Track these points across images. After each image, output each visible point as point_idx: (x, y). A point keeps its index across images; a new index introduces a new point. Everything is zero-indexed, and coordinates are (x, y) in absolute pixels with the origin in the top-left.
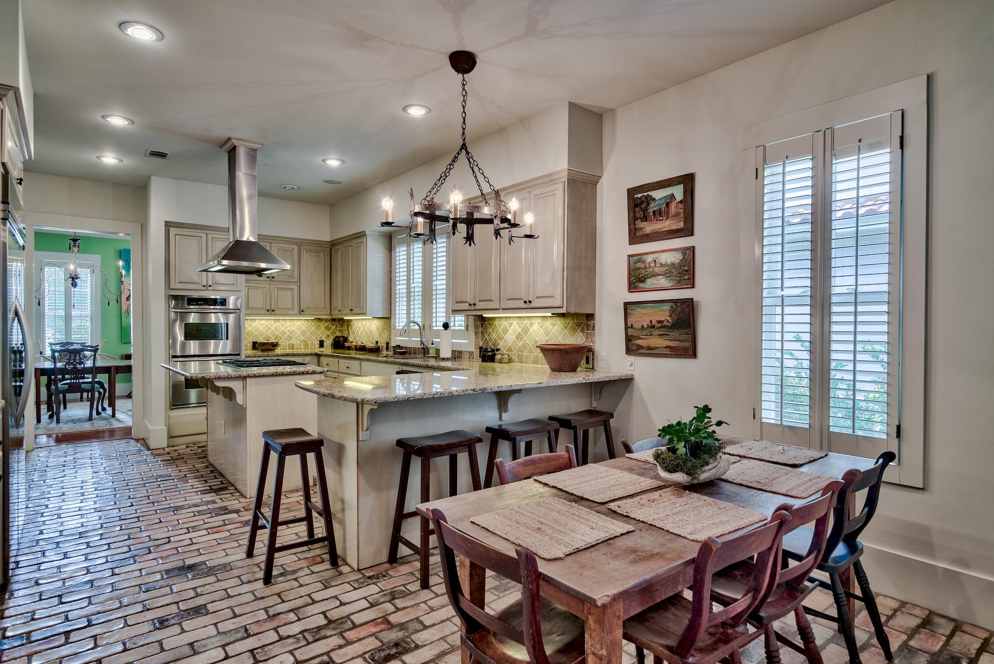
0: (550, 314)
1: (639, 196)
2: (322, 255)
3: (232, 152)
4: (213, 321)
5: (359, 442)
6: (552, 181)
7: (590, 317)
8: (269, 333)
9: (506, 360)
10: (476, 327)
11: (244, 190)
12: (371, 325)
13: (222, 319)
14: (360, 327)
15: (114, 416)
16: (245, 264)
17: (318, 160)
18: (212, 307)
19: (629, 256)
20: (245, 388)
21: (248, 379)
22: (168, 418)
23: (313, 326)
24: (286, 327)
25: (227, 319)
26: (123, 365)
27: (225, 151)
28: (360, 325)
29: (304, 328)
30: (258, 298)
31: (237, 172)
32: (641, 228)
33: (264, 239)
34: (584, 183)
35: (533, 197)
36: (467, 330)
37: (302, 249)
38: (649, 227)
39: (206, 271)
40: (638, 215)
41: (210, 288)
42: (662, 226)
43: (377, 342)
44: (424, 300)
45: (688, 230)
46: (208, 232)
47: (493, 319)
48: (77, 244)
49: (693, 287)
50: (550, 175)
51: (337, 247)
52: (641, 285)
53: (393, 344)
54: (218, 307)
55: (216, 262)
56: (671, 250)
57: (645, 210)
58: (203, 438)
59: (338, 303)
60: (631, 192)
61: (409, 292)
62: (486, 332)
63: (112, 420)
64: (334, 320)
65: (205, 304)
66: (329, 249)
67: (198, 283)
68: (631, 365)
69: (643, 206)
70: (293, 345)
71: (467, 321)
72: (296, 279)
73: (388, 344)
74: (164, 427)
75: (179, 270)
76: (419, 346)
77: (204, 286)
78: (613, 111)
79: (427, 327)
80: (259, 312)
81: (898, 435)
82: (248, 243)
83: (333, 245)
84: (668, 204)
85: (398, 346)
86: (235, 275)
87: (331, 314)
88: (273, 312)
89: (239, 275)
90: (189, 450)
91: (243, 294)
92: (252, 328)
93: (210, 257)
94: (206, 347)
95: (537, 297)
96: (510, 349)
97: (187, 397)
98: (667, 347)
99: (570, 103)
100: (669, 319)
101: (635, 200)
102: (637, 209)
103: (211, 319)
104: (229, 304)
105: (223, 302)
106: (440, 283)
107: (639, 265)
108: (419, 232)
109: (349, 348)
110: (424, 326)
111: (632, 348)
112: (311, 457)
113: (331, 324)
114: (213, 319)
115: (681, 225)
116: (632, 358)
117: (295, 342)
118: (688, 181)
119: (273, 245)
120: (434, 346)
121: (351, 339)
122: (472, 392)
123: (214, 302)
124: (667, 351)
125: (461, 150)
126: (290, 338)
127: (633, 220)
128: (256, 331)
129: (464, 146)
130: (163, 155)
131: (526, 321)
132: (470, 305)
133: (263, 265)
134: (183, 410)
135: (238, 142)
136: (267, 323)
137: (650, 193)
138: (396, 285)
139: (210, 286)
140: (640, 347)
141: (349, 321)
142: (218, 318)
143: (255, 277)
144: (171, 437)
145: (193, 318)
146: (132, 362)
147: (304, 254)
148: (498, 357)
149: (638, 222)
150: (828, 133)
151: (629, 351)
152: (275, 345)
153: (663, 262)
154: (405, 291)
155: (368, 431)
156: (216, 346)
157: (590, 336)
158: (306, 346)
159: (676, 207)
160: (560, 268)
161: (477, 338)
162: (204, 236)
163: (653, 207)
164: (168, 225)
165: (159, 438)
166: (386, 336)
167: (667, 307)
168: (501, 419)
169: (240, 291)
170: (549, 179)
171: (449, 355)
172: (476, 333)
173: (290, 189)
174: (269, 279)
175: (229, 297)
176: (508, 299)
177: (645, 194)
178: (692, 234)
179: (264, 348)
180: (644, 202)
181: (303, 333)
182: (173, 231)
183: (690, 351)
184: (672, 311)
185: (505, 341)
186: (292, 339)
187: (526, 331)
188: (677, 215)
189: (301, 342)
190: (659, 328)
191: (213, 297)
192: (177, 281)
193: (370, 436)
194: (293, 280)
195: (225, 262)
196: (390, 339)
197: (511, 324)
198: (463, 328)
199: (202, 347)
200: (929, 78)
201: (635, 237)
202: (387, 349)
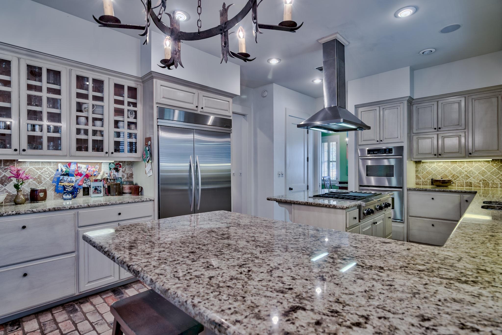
8: (446, 173)
18: (383, 155)
24: (463, 168)
30: (427, 146)
37: (470, 99)
41: (381, 142)
46: (380, 105)
65: (378, 153)
67: (374, 140)
72: (463, 127)
75: (363, 133)
77: (378, 141)
80: (427, 156)
88: (439, 156)
91: (406, 144)
92: (431, 169)
94: (381, 181)
105: (391, 151)
117: (472, 180)
119: (440, 102)
123: (385, 151)
128: (434, 171)
136: (444, 165)
139: (381, 141)
145: (370, 162)
147: (472, 103)
152: (449, 183)
162: (378, 109)
164: (357, 107)
173: (429, 53)
186: (469, 178)
191: (384, 148)
192: (362, 140)
194: (460, 128)
199: (377, 181)
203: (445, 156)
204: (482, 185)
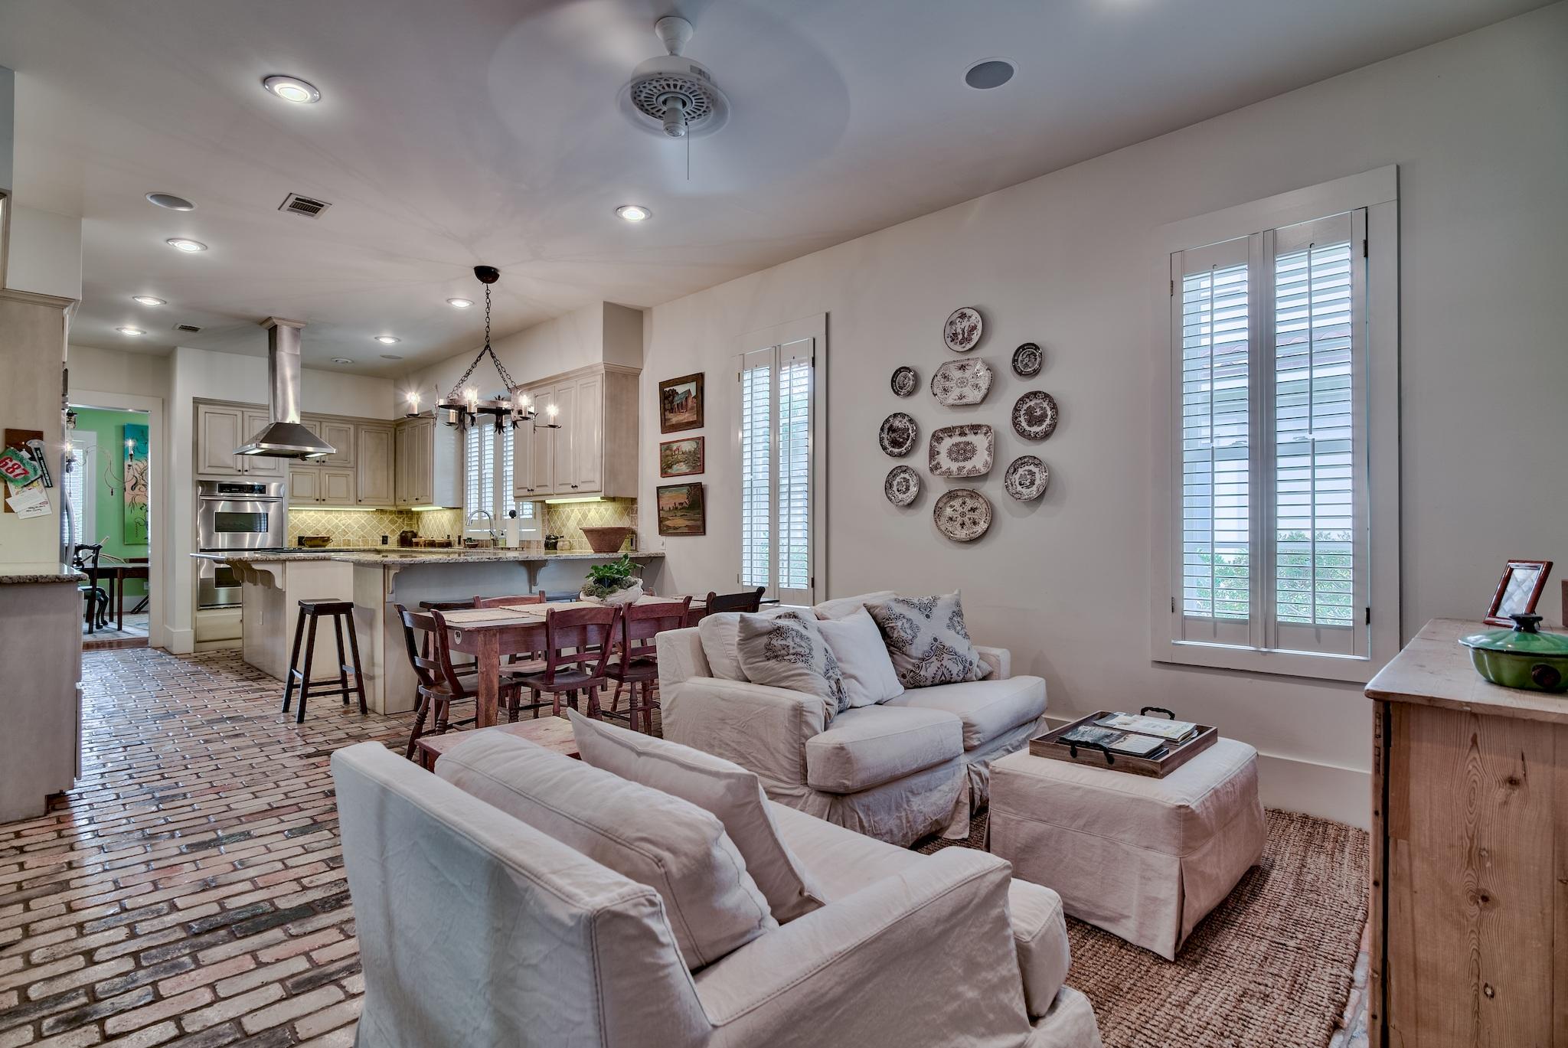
0: (598, 499)
1: (667, 389)
2: (384, 436)
3: (273, 332)
4: (249, 511)
5: (386, 604)
6: (593, 372)
7: (634, 501)
9: (567, 547)
10: (543, 514)
11: (288, 369)
12: (442, 516)
13: (260, 508)
14: (430, 520)
15: (120, 628)
16: (290, 448)
17: (372, 338)
18: (247, 495)
19: (661, 444)
20: (284, 572)
21: (287, 563)
22: (195, 620)
23: (375, 520)
24: (340, 520)
25: (268, 509)
26: (130, 567)
27: (266, 328)
28: (431, 517)
29: (363, 521)
30: (305, 485)
31: (278, 352)
32: (669, 419)
33: (313, 417)
34: (625, 376)
35: (578, 386)
36: (535, 517)
37: (360, 430)
38: (675, 419)
39: (243, 454)
40: (667, 407)
41: (246, 473)
42: (683, 418)
43: (449, 536)
44: (494, 488)
45: (699, 423)
46: (244, 409)
47: (558, 505)
48: (73, 420)
49: (703, 472)
50: (590, 367)
51: (402, 428)
52: (669, 471)
53: (465, 537)
54: (256, 495)
55: (254, 445)
56: (688, 440)
57: (672, 402)
58: (237, 644)
59: (403, 492)
60: (662, 385)
61: (480, 479)
62: (552, 520)
63: (119, 633)
64: (401, 512)
65: (239, 491)
66: (393, 429)
67: (232, 468)
68: (663, 544)
69: (670, 399)
70: (349, 540)
71: (535, 508)
72: (352, 464)
73: (460, 537)
74: (190, 630)
75: (209, 452)
76: (488, 538)
77: (240, 471)
78: (650, 309)
79: (498, 517)
80: (307, 501)
81: (813, 586)
82: (292, 426)
83: (398, 425)
84: (686, 398)
85: (470, 539)
86: (277, 458)
87: (395, 505)
88: (323, 502)
89: (281, 459)
90: (219, 654)
91: (286, 481)
92: (298, 520)
93: (246, 439)
94: (242, 539)
95: (582, 482)
96: (572, 536)
97: (215, 595)
98: (687, 526)
99: (604, 302)
100: (687, 501)
101: (664, 392)
102: (666, 402)
103: (246, 508)
104: (269, 492)
105: (262, 489)
106: (509, 469)
107: (668, 452)
108: (451, 421)
109: (417, 544)
110: (495, 515)
111: (664, 530)
112: (343, 617)
113: (397, 517)
114: (249, 508)
115: (695, 418)
116: (663, 538)
117: (350, 537)
118: (699, 378)
119: (324, 424)
120: (503, 536)
121: (420, 534)
122: (487, 560)
123: (251, 489)
124: (686, 530)
125: (485, 350)
126: (345, 532)
127: (664, 410)
128: (302, 524)
129: (487, 347)
130: (195, 329)
131: (585, 507)
132: (528, 490)
133: (310, 449)
134: (212, 611)
135: (279, 321)
136: (316, 515)
137: (675, 388)
138: (468, 471)
139: (246, 471)
140: (669, 527)
141: (419, 513)
142: (256, 507)
143: (298, 461)
144: (197, 642)
145: (222, 507)
146: (149, 565)
147: (363, 435)
148: (559, 544)
149: (667, 413)
150: (778, 348)
151: (661, 532)
152: (325, 540)
153: (684, 450)
154: (477, 478)
155: (394, 595)
156: (253, 540)
157: (634, 520)
158: (365, 542)
159: (692, 402)
160: (600, 455)
161: (544, 526)
162: (239, 414)
163: (677, 400)
164: (197, 402)
165: (183, 641)
166: (457, 529)
167: (685, 490)
168: (531, 591)
169: (283, 477)
170: (589, 370)
171: (517, 545)
172: (543, 520)
173: (343, 363)
174: (319, 464)
175: (269, 484)
176: (560, 485)
177: (672, 388)
178: (703, 426)
179: (312, 543)
180: (670, 395)
181: (362, 527)
182: (202, 408)
183: (699, 529)
184: (689, 494)
185: (568, 528)
186: (347, 533)
187: (585, 516)
188: (692, 408)
189: (360, 538)
190: (681, 509)
191: (248, 483)
192: (207, 465)
193: (396, 599)
194: (349, 465)
195: (265, 446)
196: (462, 531)
197: (572, 511)
198: (531, 516)
199: (233, 540)
200: (827, 315)
201: (667, 427)
202: (459, 543)
203: (330, 502)
204: (361, 543)
